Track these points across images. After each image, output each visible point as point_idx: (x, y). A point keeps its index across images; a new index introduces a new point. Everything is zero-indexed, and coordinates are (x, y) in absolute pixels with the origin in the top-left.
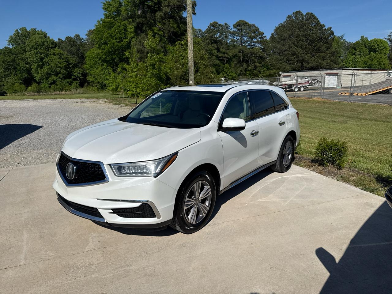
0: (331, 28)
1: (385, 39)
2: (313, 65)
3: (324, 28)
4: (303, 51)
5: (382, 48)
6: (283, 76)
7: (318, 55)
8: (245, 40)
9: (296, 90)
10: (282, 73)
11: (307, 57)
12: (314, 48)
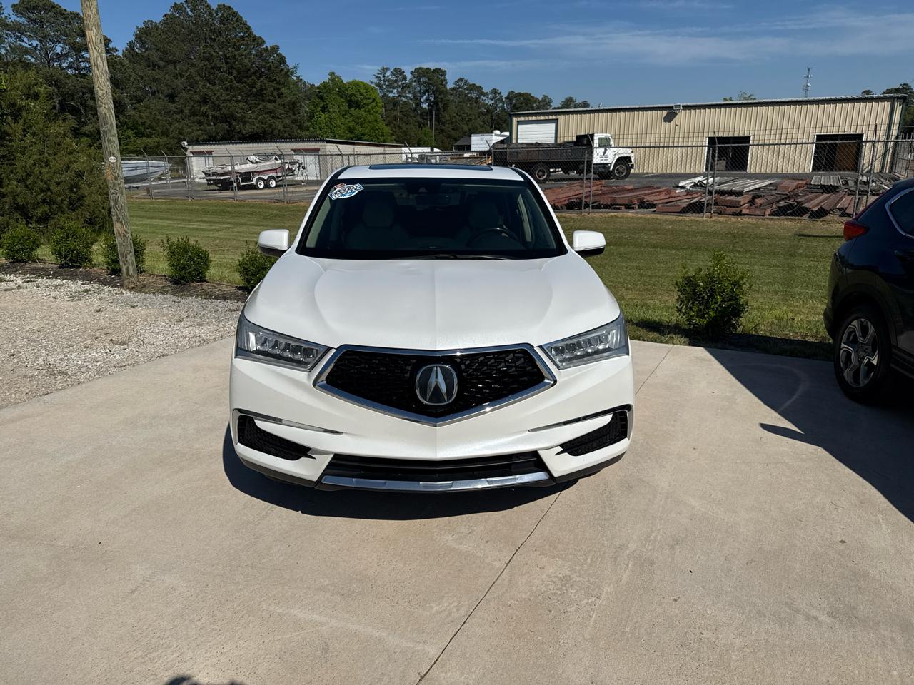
0: (278, 48)
1: (372, 83)
2: (255, 128)
3: (264, 46)
4: (228, 95)
5: (370, 101)
6: (193, 153)
7: (260, 107)
8: (59, 52)
9: (262, 185)
10: (188, 145)
11: (239, 109)
12: (250, 91)
